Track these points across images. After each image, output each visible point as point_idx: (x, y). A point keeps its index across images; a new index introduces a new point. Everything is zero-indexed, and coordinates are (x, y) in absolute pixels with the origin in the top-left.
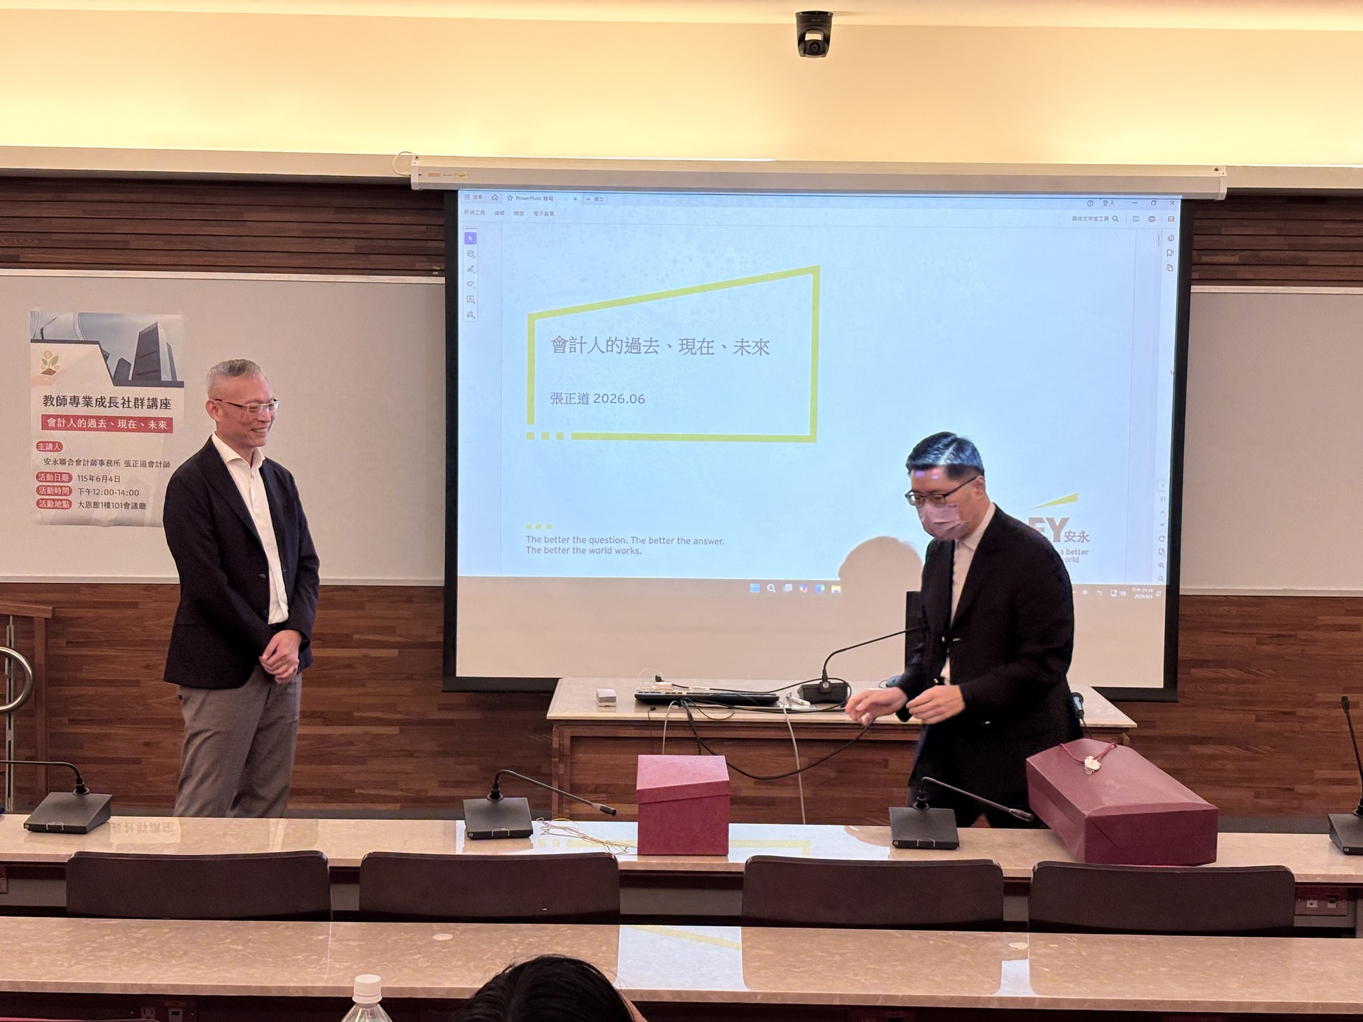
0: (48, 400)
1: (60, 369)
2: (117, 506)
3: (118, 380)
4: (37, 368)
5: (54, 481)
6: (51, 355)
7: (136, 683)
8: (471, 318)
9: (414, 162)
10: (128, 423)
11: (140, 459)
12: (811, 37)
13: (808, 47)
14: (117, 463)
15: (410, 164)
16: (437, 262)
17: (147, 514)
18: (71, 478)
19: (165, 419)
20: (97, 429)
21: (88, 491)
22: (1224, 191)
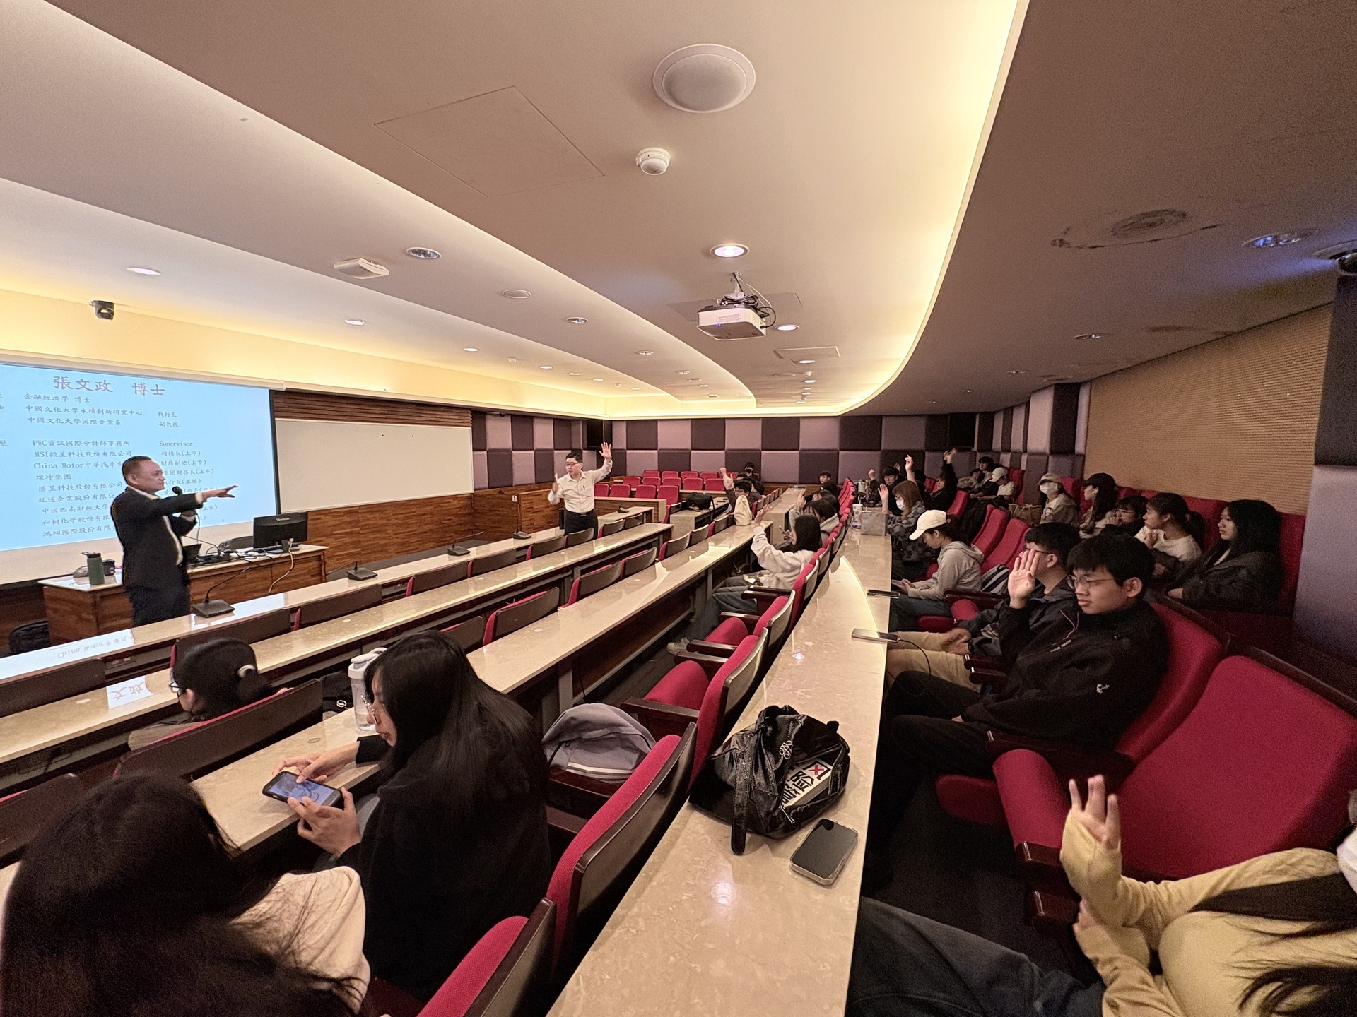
12: (104, 311)
13: (104, 315)
22: (285, 388)
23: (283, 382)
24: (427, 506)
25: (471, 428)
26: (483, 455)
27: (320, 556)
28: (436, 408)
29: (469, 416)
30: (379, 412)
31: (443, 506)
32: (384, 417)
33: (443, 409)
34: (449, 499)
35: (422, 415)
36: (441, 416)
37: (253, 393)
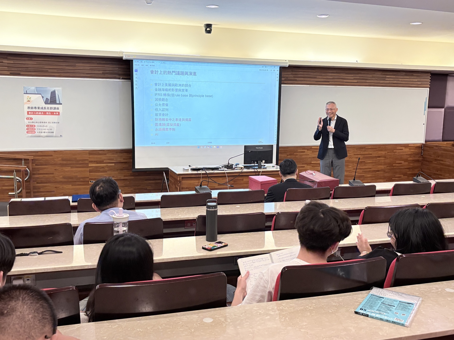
0: (29, 108)
1: (32, 100)
2: (47, 132)
4: (25, 101)
5: (31, 127)
6: (29, 97)
7: (53, 174)
8: (136, 89)
9: (124, 53)
10: (49, 113)
11: (52, 122)
12: (208, 29)
13: (208, 31)
14: (46, 122)
15: (123, 54)
16: (121, 76)
17: (54, 134)
18: (35, 126)
19: (58, 112)
20: (41, 115)
21: (39, 129)
22: (288, 65)
23: (288, 60)
24: (382, 150)
25: (429, 89)
26: (441, 112)
28: (399, 73)
29: (428, 79)
30: (353, 78)
31: (396, 152)
32: (356, 81)
33: (404, 73)
34: (401, 147)
35: (386, 79)
36: (402, 79)
37: (271, 69)
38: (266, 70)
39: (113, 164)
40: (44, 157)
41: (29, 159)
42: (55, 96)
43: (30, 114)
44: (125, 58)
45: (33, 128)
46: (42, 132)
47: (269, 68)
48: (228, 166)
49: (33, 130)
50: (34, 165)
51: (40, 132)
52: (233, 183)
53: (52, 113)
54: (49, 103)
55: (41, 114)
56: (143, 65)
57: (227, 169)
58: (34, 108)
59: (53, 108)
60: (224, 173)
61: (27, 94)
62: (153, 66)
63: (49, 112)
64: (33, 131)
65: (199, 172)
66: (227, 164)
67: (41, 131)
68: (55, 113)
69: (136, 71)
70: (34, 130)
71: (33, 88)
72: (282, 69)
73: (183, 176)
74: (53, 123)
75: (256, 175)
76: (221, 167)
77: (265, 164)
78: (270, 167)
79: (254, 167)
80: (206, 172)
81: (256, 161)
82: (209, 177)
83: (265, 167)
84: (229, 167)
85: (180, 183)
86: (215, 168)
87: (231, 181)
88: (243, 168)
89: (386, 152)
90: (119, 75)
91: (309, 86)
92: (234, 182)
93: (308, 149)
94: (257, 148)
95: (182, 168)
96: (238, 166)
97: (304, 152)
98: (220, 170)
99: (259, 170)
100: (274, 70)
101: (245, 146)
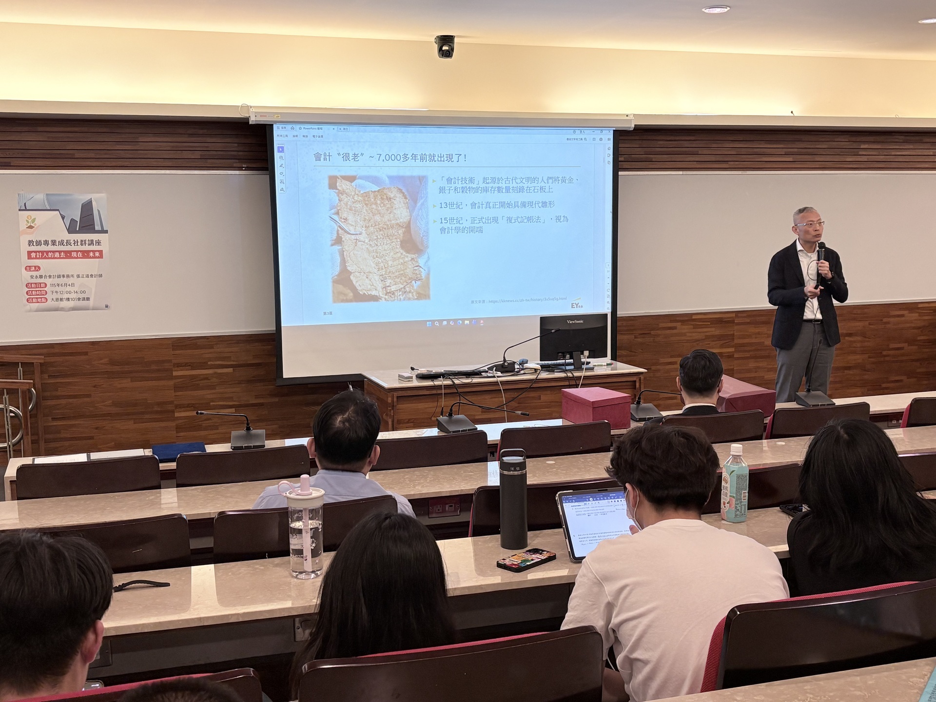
0: (30, 243)
1: (37, 225)
2: (73, 299)
3: (71, 230)
4: (23, 226)
5: (36, 288)
6: (31, 217)
8: (282, 192)
9: (251, 109)
10: (77, 254)
11: (85, 274)
12: (445, 48)
13: (445, 52)
14: (72, 276)
15: (249, 110)
16: (245, 163)
17: (91, 303)
18: (46, 285)
19: (98, 251)
20: (60, 258)
21: (57, 292)
22: (634, 126)
23: (632, 115)
24: (854, 319)
27: (635, 381)
30: (783, 151)
31: (888, 323)
32: (791, 159)
33: (902, 137)
34: (900, 309)
35: (861, 153)
36: (899, 151)
37: (594, 136)
38: (581, 139)
39: (231, 370)
40: (67, 357)
41: (33, 363)
42: (92, 214)
43: (33, 258)
44: (254, 119)
45: (41, 291)
46: (61, 300)
47: (588, 134)
48: (502, 366)
49: (41, 295)
50: (46, 376)
51: (57, 299)
52: (517, 405)
53: (86, 254)
54: (78, 229)
55: (60, 256)
56: (297, 136)
57: (501, 373)
58: (43, 243)
59: (87, 242)
60: (496, 383)
61: (26, 210)
62: (319, 137)
63: (77, 251)
64: (41, 298)
65: (437, 382)
66: (502, 363)
67: (59, 296)
68: (91, 254)
69: (282, 150)
70: (43, 295)
71: (40, 197)
72: (620, 136)
73: (401, 393)
74: (87, 276)
75: (569, 385)
76: (486, 368)
77: (589, 360)
78: (602, 365)
79: (564, 367)
80: (453, 381)
81: (568, 352)
82: (459, 394)
83: (590, 366)
84: (506, 367)
85: (393, 409)
86: (473, 370)
87: (513, 402)
88: (539, 371)
89: (867, 323)
90: (240, 159)
91: (681, 173)
92: (518, 403)
93: (683, 322)
94: (571, 322)
95: (395, 373)
96: (526, 365)
97: (675, 328)
98: (486, 375)
99: (577, 374)
100: (601, 139)
101: (541, 318)
